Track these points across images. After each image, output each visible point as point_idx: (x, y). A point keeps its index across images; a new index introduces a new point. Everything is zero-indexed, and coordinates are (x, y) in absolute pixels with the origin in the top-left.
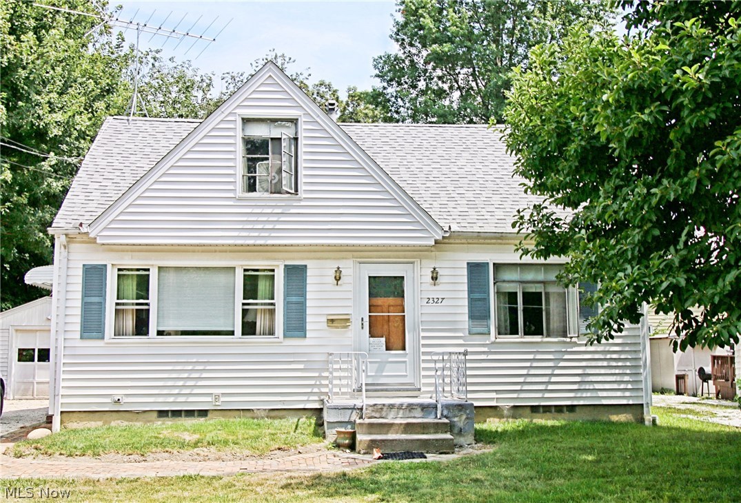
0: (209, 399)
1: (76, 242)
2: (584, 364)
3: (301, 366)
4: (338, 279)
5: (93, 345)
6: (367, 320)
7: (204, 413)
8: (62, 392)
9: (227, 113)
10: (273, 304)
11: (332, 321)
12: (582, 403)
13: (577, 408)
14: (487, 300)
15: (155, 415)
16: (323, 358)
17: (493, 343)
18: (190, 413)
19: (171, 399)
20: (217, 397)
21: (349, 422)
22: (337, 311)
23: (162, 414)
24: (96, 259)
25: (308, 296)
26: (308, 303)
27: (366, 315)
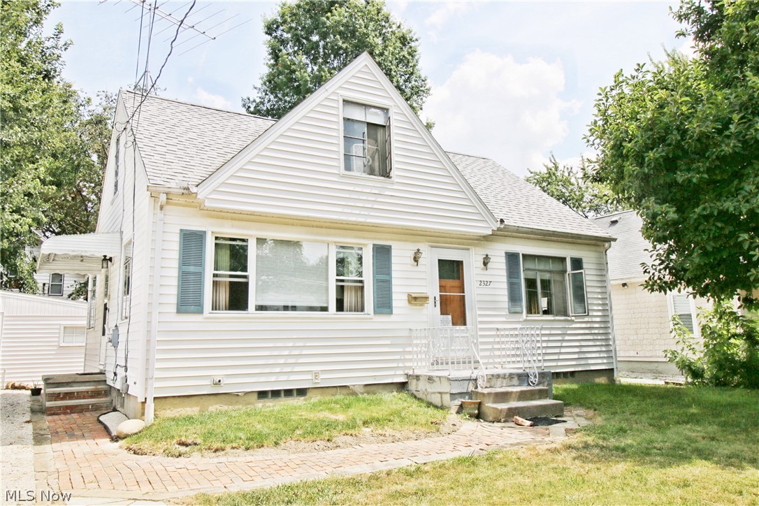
0: (309, 377)
1: (172, 204)
2: (579, 338)
3: (388, 342)
4: (416, 260)
5: (190, 320)
6: (438, 299)
7: (302, 392)
8: (157, 374)
9: (330, 91)
10: (361, 282)
11: (415, 298)
12: (580, 369)
13: (576, 374)
14: (519, 284)
15: (256, 396)
16: (406, 333)
17: (526, 321)
18: (288, 393)
19: (273, 379)
20: (316, 374)
21: (467, 393)
22: (417, 290)
23: (262, 394)
24: (195, 225)
25: (394, 274)
26: (394, 282)
27: (437, 295)
